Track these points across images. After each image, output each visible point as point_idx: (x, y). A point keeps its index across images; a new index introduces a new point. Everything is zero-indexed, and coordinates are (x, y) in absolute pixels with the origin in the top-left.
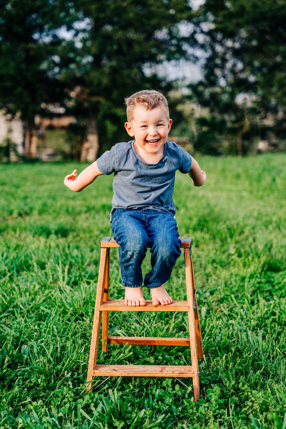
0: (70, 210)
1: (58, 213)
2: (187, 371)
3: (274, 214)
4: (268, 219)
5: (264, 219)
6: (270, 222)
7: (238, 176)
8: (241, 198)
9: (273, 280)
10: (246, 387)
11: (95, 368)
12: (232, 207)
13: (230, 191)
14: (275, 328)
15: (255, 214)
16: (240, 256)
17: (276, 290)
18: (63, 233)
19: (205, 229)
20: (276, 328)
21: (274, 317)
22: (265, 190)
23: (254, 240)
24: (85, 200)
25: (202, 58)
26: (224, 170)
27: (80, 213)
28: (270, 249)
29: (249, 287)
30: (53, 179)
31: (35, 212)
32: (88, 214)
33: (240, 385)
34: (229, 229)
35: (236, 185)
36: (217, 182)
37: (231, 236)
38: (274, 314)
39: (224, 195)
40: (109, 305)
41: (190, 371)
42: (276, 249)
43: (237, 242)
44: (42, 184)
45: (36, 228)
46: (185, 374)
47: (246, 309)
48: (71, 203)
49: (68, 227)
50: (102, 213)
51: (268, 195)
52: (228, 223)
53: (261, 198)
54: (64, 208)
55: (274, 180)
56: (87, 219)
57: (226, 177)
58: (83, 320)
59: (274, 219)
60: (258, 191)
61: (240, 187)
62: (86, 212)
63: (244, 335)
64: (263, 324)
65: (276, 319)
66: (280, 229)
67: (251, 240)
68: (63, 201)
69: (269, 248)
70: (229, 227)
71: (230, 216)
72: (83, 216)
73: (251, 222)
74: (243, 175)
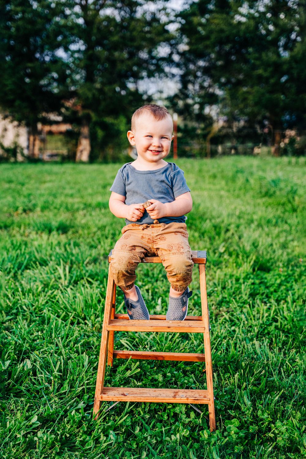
0: (69, 207)
2: (202, 397)
3: (254, 213)
5: (246, 217)
6: (252, 221)
7: (214, 177)
8: (221, 197)
9: (266, 281)
10: (266, 415)
13: (210, 189)
14: (280, 336)
15: (237, 213)
16: (230, 255)
17: (272, 293)
19: (193, 227)
21: (277, 324)
22: (240, 189)
23: (240, 238)
24: (82, 197)
25: (177, 75)
26: (200, 171)
27: (78, 210)
28: (256, 247)
29: (246, 290)
32: (85, 211)
33: (260, 413)
34: (215, 227)
35: (214, 184)
37: (219, 234)
38: (275, 320)
39: (206, 193)
41: (205, 397)
42: (263, 248)
43: (225, 241)
46: (200, 401)
47: (246, 314)
49: (68, 223)
51: (245, 195)
52: (213, 221)
53: (238, 196)
54: (64, 205)
55: (247, 181)
56: (85, 215)
57: (203, 177)
58: (85, 324)
59: (255, 217)
60: (234, 191)
61: (218, 187)
63: (250, 345)
64: (266, 331)
66: (262, 227)
67: (236, 238)
68: (63, 198)
69: (255, 245)
70: (215, 224)
71: (214, 214)
72: (81, 213)
73: (234, 220)
74: (219, 176)
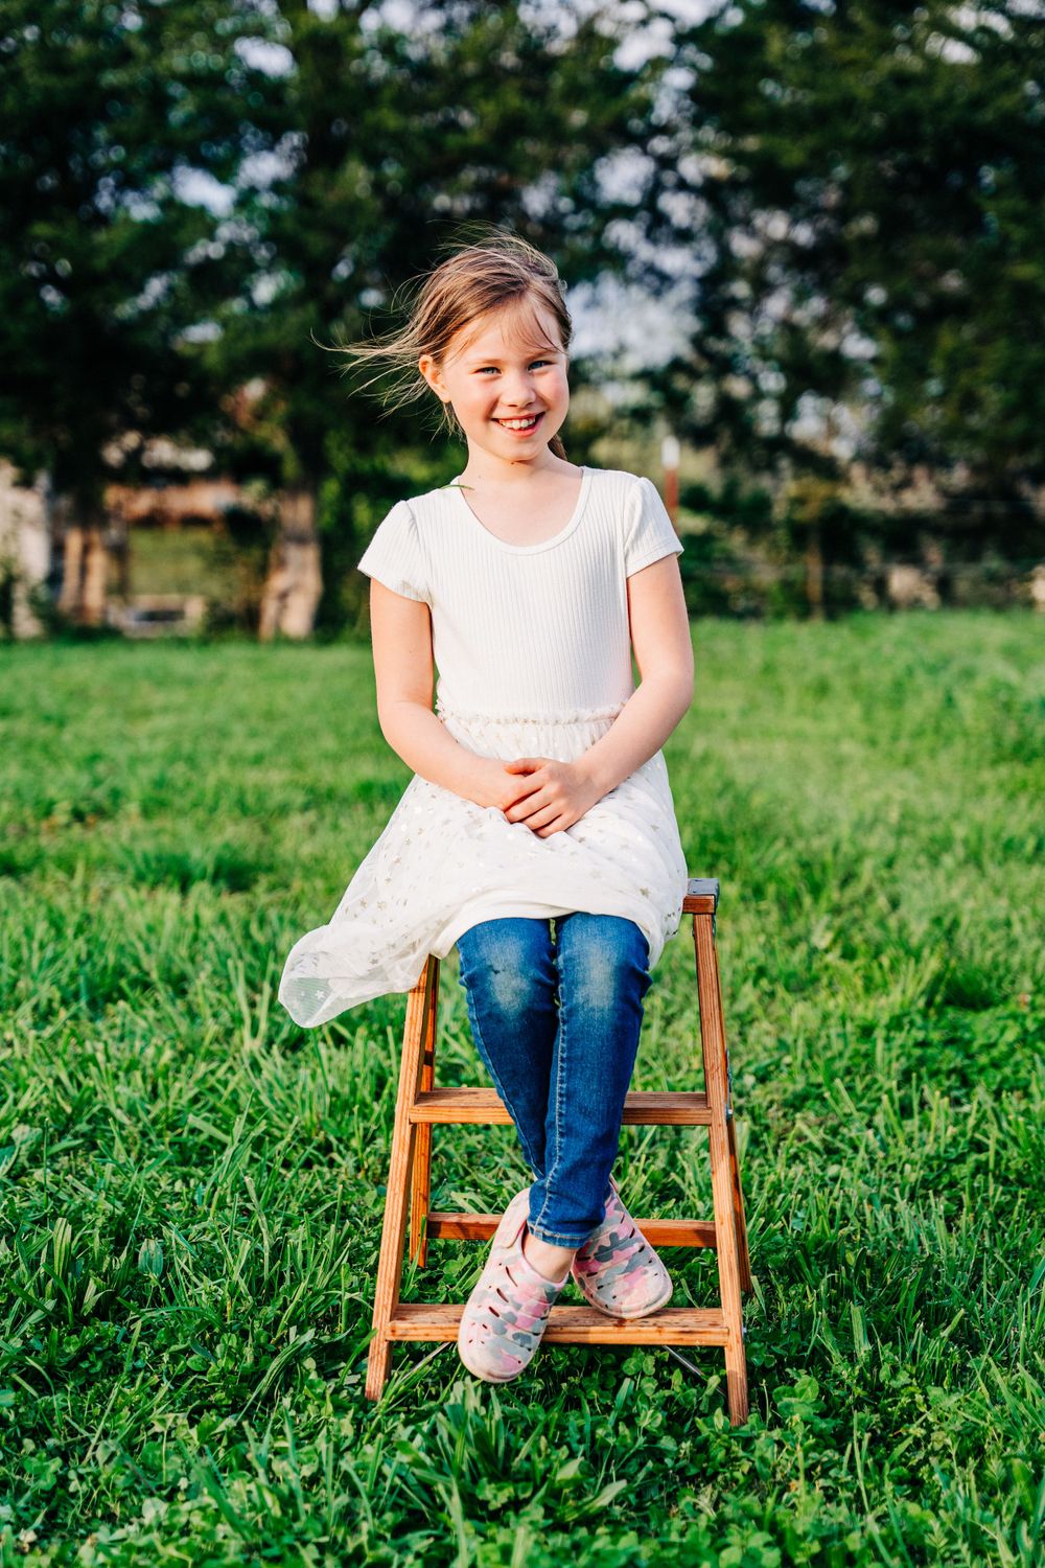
0: (250, 799)
1: (213, 809)
2: (706, 1324)
3: (957, 816)
4: (939, 830)
5: (924, 831)
6: (946, 844)
7: (822, 689)
8: (840, 762)
9: (967, 1036)
10: (903, 1378)
11: (397, 1314)
12: (812, 790)
13: (800, 736)
14: (986, 1191)
15: (894, 816)
16: (849, 954)
17: (982, 1070)
18: (235, 876)
19: (724, 867)
20: (991, 1193)
21: (982, 1157)
22: (918, 734)
23: (895, 904)
24: (298, 765)
25: (682, 277)
26: (768, 669)
27: (283, 810)
28: (950, 933)
29: (888, 1059)
30: (179, 696)
31: (133, 808)
32: (311, 816)
33: (885, 1373)
34: (805, 865)
35: (817, 717)
36: (750, 708)
37: (816, 890)
38: (980, 1147)
39: (780, 749)
40: (443, 1102)
41: (714, 1325)
42: (973, 932)
43: (836, 911)
44: (146, 713)
45: (139, 860)
46: (698, 1336)
47: (882, 1131)
48: (252, 777)
49: (249, 855)
50: (360, 811)
51: (933, 754)
52: (800, 845)
53: (908, 761)
54: (233, 793)
55: (950, 701)
56: (312, 830)
57: (780, 691)
58: (331, 1163)
59: (960, 831)
60: (895, 738)
61: (832, 726)
62: (305, 808)
63: (882, 1216)
64: (945, 1180)
65: (987, 1162)
66: (979, 866)
67: (882, 901)
68: (224, 770)
69: (947, 929)
70: (805, 857)
71: (807, 819)
72: (297, 821)
73: (878, 841)
74: (839, 684)
